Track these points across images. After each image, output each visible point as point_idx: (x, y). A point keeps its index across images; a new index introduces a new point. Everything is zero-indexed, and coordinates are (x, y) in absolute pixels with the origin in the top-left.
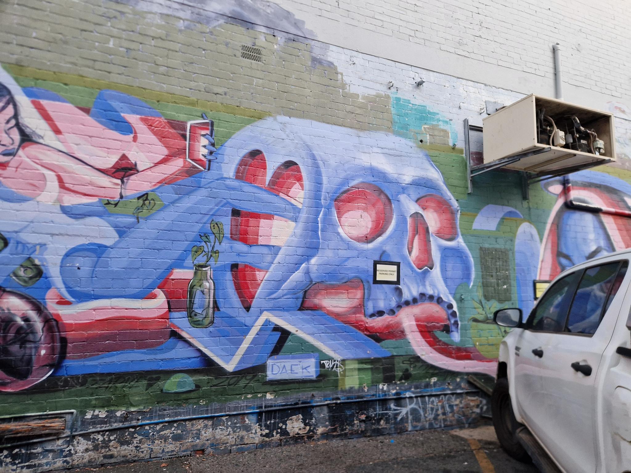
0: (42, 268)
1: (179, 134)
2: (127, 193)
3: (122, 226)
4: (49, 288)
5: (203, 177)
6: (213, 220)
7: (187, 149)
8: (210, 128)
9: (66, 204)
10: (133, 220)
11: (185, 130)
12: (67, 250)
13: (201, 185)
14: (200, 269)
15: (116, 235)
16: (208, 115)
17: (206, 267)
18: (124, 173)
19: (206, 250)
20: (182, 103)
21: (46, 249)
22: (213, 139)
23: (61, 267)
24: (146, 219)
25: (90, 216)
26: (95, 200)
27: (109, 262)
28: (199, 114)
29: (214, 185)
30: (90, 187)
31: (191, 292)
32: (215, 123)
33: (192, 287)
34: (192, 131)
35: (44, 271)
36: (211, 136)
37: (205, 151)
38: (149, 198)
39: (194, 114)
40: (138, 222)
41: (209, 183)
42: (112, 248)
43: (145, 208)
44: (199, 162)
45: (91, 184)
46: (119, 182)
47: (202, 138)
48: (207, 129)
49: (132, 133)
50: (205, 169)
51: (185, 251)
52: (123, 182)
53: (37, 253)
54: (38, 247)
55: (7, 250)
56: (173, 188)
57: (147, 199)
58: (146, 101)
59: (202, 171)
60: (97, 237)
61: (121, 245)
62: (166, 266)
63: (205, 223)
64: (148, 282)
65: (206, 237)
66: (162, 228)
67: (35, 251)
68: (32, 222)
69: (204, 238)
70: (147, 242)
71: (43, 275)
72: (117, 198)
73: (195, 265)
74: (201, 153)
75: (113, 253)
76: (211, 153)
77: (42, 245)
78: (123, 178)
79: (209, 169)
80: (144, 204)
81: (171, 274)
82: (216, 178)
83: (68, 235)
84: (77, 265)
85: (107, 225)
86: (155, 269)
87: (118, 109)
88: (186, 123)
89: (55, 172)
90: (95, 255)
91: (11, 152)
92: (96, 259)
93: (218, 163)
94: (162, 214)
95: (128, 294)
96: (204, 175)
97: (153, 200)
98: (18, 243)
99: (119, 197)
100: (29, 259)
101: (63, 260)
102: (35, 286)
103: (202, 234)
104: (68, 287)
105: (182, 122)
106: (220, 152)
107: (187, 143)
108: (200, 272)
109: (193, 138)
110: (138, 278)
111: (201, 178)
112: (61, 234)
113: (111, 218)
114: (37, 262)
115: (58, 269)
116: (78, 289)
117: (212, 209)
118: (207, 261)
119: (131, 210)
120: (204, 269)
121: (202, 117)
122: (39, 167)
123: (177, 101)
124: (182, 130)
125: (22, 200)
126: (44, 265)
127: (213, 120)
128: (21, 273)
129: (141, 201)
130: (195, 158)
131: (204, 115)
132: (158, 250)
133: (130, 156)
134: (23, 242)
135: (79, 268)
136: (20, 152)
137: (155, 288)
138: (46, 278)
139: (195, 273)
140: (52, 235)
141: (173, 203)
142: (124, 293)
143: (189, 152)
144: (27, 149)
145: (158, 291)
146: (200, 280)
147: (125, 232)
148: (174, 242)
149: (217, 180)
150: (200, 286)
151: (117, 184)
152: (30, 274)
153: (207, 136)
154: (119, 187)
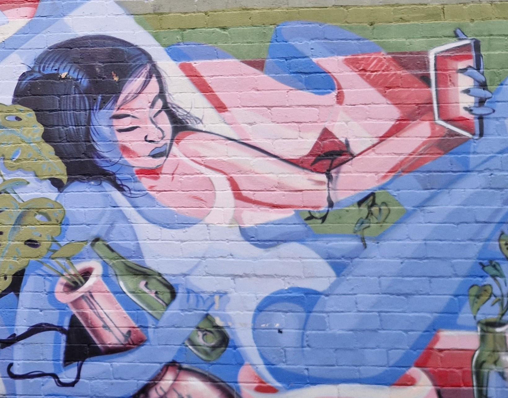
0: (227, 331)
1: (417, 75)
2: (339, 196)
3: (338, 255)
4: (241, 364)
5: (472, 150)
6: (502, 233)
7: (435, 102)
8: (473, 54)
9: (247, 225)
10: (355, 243)
11: (425, 66)
12: (259, 301)
13: (471, 168)
14: (491, 329)
15: (332, 273)
16: (466, 30)
17: (501, 325)
18: (329, 162)
19: (496, 291)
20: (414, 19)
21: (229, 300)
22: (483, 74)
23: (254, 329)
24: (378, 239)
25: (285, 241)
26: (289, 213)
27: (326, 320)
28: (450, 32)
29: (496, 163)
30: (279, 192)
31: (479, 375)
32: (482, 44)
33: (480, 365)
34: (439, 67)
35: (231, 337)
36: (478, 69)
37: (469, 101)
38: (378, 201)
39: (440, 33)
40: (365, 246)
41: (485, 161)
42: (327, 295)
43: (373, 219)
44: (461, 123)
45: (280, 186)
46: (323, 177)
47: (460, 75)
48: (469, 57)
49: (333, 89)
50: (474, 134)
51: (456, 296)
52: (330, 178)
53: (216, 306)
54: (217, 297)
55: (175, 304)
56: (417, 178)
57: (374, 204)
58: (351, 28)
59: (467, 140)
60: (300, 277)
61: (340, 290)
62: (424, 326)
63: (488, 240)
64: (396, 355)
65: (494, 266)
66: (409, 254)
67: (213, 304)
68: (204, 258)
69: (490, 269)
70: (386, 282)
71: (230, 344)
72: (324, 208)
73: (479, 322)
74: (462, 105)
75: (330, 303)
76: (481, 102)
77: (222, 294)
78: (329, 170)
79: (481, 135)
80: (370, 213)
81: (436, 339)
82: (498, 149)
83: (256, 276)
84: (277, 325)
85: (314, 254)
86: (406, 331)
87: (308, 52)
88: (426, 53)
89: (225, 174)
90: (301, 309)
91: (162, 150)
92: (304, 315)
93: (497, 119)
94: (404, 230)
95: (364, 376)
96: (472, 146)
97: (384, 203)
98: (189, 292)
99: (327, 204)
100: (207, 316)
101: (255, 317)
102: (221, 360)
103: (485, 262)
104: (268, 364)
105: (418, 53)
106: (499, 97)
107: (433, 89)
108: (490, 336)
109: (442, 80)
110: (378, 347)
111: (469, 153)
112: (247, 275)
113: (319, 243)
114: (219, 322)
115: (250, 333)
116: (283, 366)
117: (498, 211)
118: (503, 315)
119: (350, 226)
120: (498, 330)
121: (457, 36)
122: (203, 169)
123: (405, 16)
124: (420, 69)
125: (186, 224)
126: (228, 327)
127: (478, 38)
128: (199, 340)
129: (364, 209)
130: (452, 115)
131: (459, 32)
132: (407, 295)
133: (335, 131)
134: (196, 290)
135: (280, 332)
136: (175, 149)
137: (409, 367)
138: (235, 347)
139: (483, 338)
140: (234, 276)
141: (421, 206)
142: (357, 376)
143: (438, 107)
144: (182, 142)
145: (415, 372)
146: (494, 351)
147: (345, 266)
148: (433, 280)
149: (501, 152)
150: (495, 363)
151: (321, 183)
152: (212, 341)
153: (470, 71)
154: (325, 187)
